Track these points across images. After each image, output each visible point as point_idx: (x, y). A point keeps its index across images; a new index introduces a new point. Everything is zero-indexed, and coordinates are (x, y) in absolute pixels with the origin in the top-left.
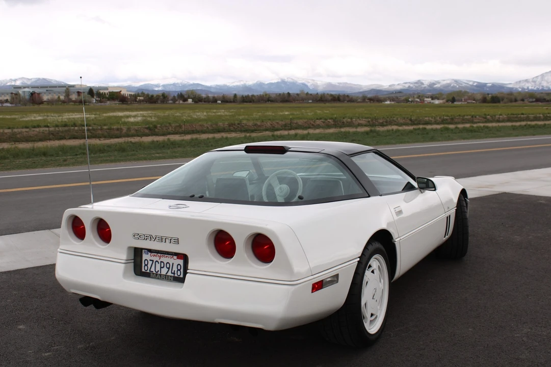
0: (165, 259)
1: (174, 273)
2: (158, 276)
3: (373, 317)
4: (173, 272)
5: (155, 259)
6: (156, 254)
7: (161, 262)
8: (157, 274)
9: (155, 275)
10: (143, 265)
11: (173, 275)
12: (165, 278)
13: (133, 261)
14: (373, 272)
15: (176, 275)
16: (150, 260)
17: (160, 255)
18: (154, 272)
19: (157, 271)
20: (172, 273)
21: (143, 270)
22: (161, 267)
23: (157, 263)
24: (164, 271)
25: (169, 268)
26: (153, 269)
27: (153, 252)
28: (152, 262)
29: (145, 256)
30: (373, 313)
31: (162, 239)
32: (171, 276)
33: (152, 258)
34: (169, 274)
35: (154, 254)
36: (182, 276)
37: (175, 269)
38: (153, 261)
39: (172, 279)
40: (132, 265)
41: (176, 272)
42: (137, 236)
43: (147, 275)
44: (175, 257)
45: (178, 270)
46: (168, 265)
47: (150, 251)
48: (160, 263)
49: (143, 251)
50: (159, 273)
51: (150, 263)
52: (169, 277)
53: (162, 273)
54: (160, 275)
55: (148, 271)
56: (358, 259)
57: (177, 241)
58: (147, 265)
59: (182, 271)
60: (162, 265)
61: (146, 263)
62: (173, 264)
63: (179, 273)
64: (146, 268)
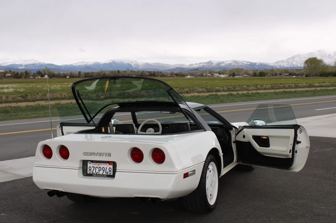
0: (102, 166)
1: (107, 173)
2: (98, 175)
3: (211, 196)
4: (106, 172)
5: (95, 166)
6: (96, 163)
7: (99, 167)
8: (97, 174)
9: (95, 175)
10: (88, 170)
11: (106, 174)
13: (82, 168)
14: (210, 171)
15: (108, 174)
16: (93, 167)
17: (98, 163)
18: (95, 173)
19: (97, 172)
20: (106, 173)
21: (88, 173)
22: (99, 170)
23: (97, 168)
24: (101, 172)
25: (104, 171)
26: (94, 172)
27: (94, 163)
28: (93, 168)
29: (89, 165)
30: (211, 194)
31: (100, 154)
32: (105, 175)
33: (94, 166)
34: (104, 173)
35: (95, 163)
36: (112, 174)
37: (108, 170)
38: (94, 167)
39: (106, 176)
40: (82, 170)
41: (108, 172)
42: (86, 154)
43: (91, 175)
44: (108, 164)
45: (110, 171)
46: (103, 169)
47: (92, 161)
48: (98, 168)
49: (88, 162)
50: (98, 173)
51: (92, 168)
52: (104, 175)
53: (100, 174)
54: (99, 175)
55: (91, 173)
56: (204, 163)
57: (110, 155)
58: (90, 170)
59: (112, 171)
60: (100, 169)
61: (90, 169)
62: (106, 168)
63: (110, 172)
64: (90, 171)
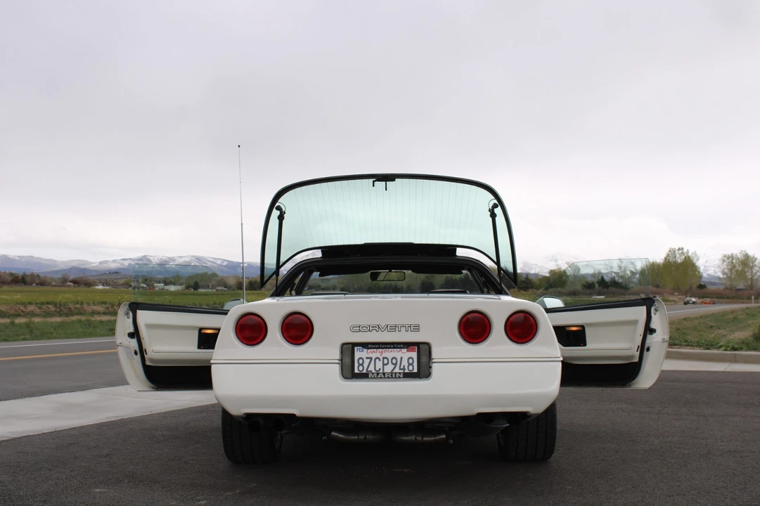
0: (390, 354)
1: (404, 369)
2: (381, 375)
4: (402, 367)
5: (374, 356)
6: (375, 350)
7: (384, 358)
8: (378, 374)
9: (376, 375)
10: (356, 365)
11: (402, 371)
12: (392, 376)
13: (340, 362)
15: (407, 371)
16: (367, 358)
17: (381, 350)
18: (374, 371)
19: (377, 369)
20: (400, 369)
21: (356, 371)
22: (384, 365)
23: (377, 360)
24: (388, 369)
25: (395, 364)
26: (372, 368)
27: (370, 348)
28: (369, 360)
29: (359, 354)
31: (394, 328)
32: (400, 373)
33: (370, 355)
34: (397, 370)
35: (372, 350)
36: (415, 370)
37: (405, 363)
38: (371, 358)
39: (402, 376)
40: (340, 366)
41: (406, 367)
42: (358, 329)
43: (364, 376)
44: (404, 350)
45: (409, 364)
46: (394, 360)
47: (365, 345)
48: (381, 359)
49: (356, 347)
50: (381, 371)
51: (367, 362)
52: (397, 375)
53: (385, 371)
54: (384, 374)
55: (365, 371)
57: (416, 328)
58: (362, 365)
59: (415, 364)
60: (386, 361)
61: (361, 361)
62: (402, 358)
63: (411, 368)
64: (361, 368)
